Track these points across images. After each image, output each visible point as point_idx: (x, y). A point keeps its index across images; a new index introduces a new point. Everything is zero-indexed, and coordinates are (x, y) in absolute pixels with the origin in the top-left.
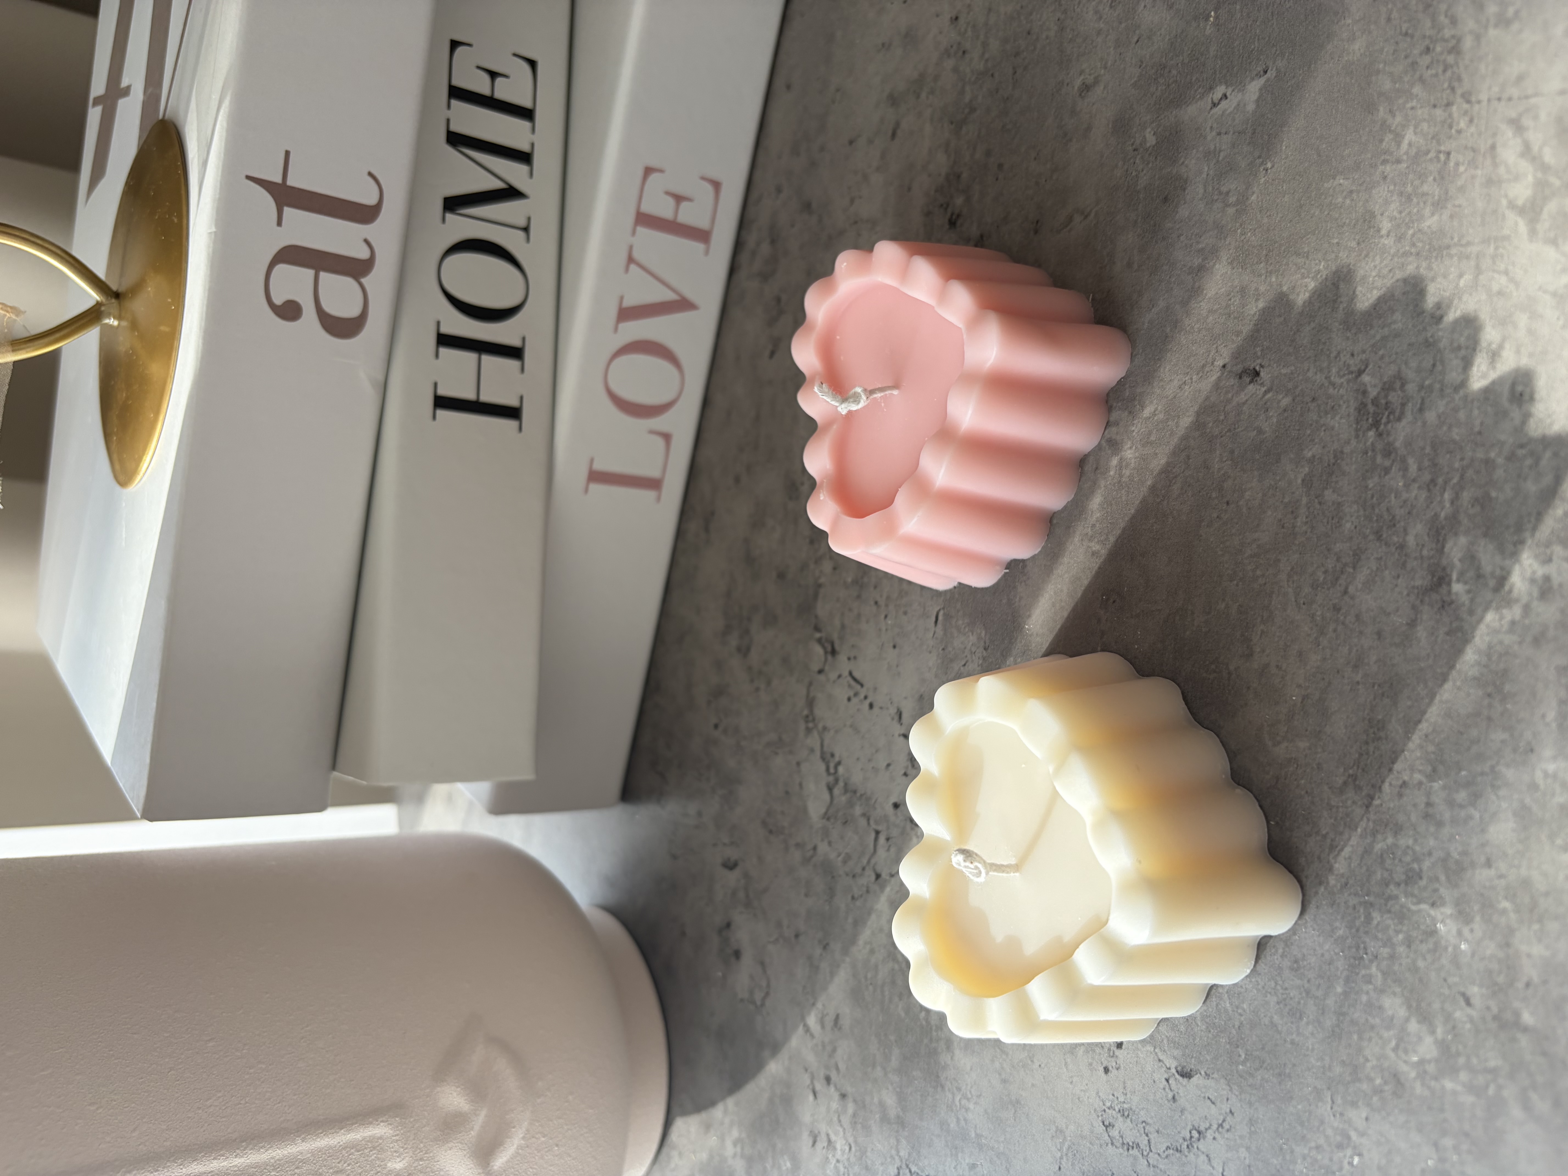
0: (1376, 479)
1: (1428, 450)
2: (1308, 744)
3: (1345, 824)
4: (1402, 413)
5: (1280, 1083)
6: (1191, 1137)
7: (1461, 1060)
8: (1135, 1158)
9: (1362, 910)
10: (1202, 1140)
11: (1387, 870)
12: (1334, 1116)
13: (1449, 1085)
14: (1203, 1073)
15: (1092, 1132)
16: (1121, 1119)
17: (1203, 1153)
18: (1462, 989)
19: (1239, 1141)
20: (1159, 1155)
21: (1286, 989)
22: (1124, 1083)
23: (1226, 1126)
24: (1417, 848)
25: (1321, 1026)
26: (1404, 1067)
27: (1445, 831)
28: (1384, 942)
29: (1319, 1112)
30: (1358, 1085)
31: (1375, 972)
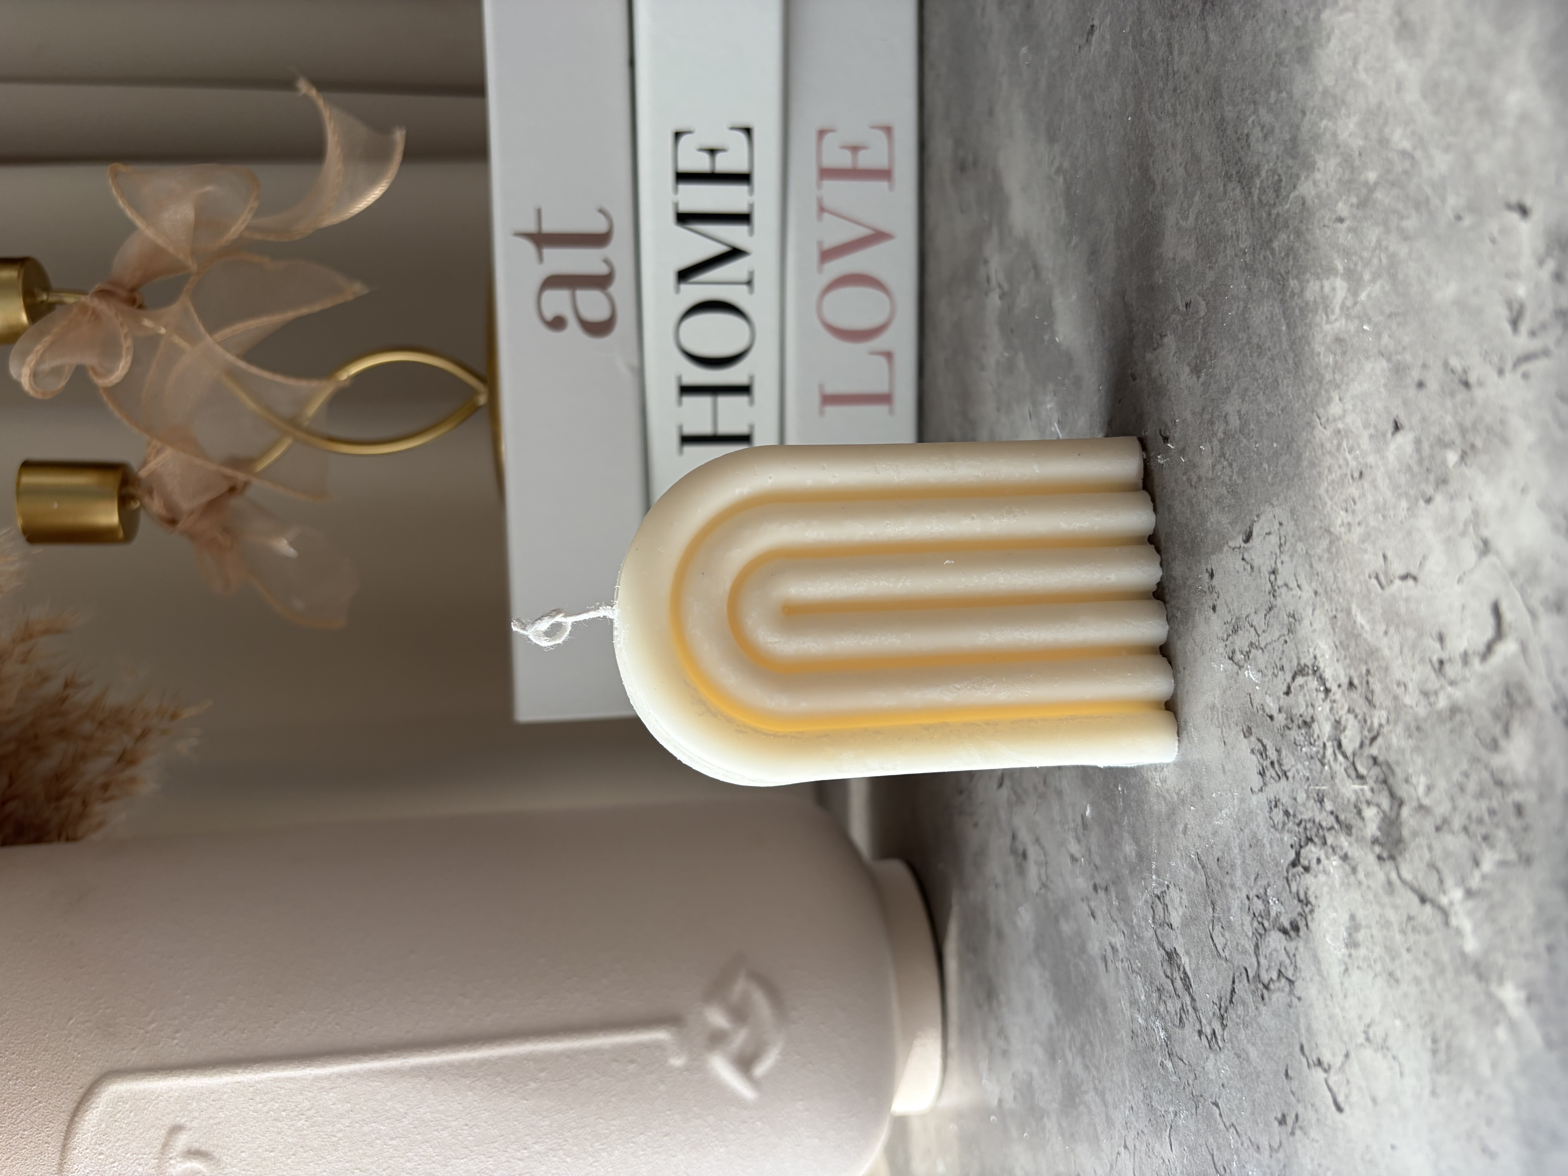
2: (1199, 193)
3: (1236, 211)
5: (1291, 454)
6: (1272, 584)
7: (1359, 267)
8: (1255, 658)
9: (1268, 253)
10: (1278, 577)
11: (1266, 205)
12: (1325, 428)
13: (1363, 296)
14: (1256, 519)
15: (1227, 677)
16: (1235, 637)
17: (1282, 586)
18: (1334, 217)
19: (1293, 540)
20: (1264, 631)
21: (1263, 375)
22: (1226, 602)
23: (1283, 542)
24: (1271, 164)
25: (1289, 372)
26: (1337, 325)
27: (1277, 130)
28: (1287, 255)
29: (1317, 439)
30: (1324, 382)
31: (1293, 283)
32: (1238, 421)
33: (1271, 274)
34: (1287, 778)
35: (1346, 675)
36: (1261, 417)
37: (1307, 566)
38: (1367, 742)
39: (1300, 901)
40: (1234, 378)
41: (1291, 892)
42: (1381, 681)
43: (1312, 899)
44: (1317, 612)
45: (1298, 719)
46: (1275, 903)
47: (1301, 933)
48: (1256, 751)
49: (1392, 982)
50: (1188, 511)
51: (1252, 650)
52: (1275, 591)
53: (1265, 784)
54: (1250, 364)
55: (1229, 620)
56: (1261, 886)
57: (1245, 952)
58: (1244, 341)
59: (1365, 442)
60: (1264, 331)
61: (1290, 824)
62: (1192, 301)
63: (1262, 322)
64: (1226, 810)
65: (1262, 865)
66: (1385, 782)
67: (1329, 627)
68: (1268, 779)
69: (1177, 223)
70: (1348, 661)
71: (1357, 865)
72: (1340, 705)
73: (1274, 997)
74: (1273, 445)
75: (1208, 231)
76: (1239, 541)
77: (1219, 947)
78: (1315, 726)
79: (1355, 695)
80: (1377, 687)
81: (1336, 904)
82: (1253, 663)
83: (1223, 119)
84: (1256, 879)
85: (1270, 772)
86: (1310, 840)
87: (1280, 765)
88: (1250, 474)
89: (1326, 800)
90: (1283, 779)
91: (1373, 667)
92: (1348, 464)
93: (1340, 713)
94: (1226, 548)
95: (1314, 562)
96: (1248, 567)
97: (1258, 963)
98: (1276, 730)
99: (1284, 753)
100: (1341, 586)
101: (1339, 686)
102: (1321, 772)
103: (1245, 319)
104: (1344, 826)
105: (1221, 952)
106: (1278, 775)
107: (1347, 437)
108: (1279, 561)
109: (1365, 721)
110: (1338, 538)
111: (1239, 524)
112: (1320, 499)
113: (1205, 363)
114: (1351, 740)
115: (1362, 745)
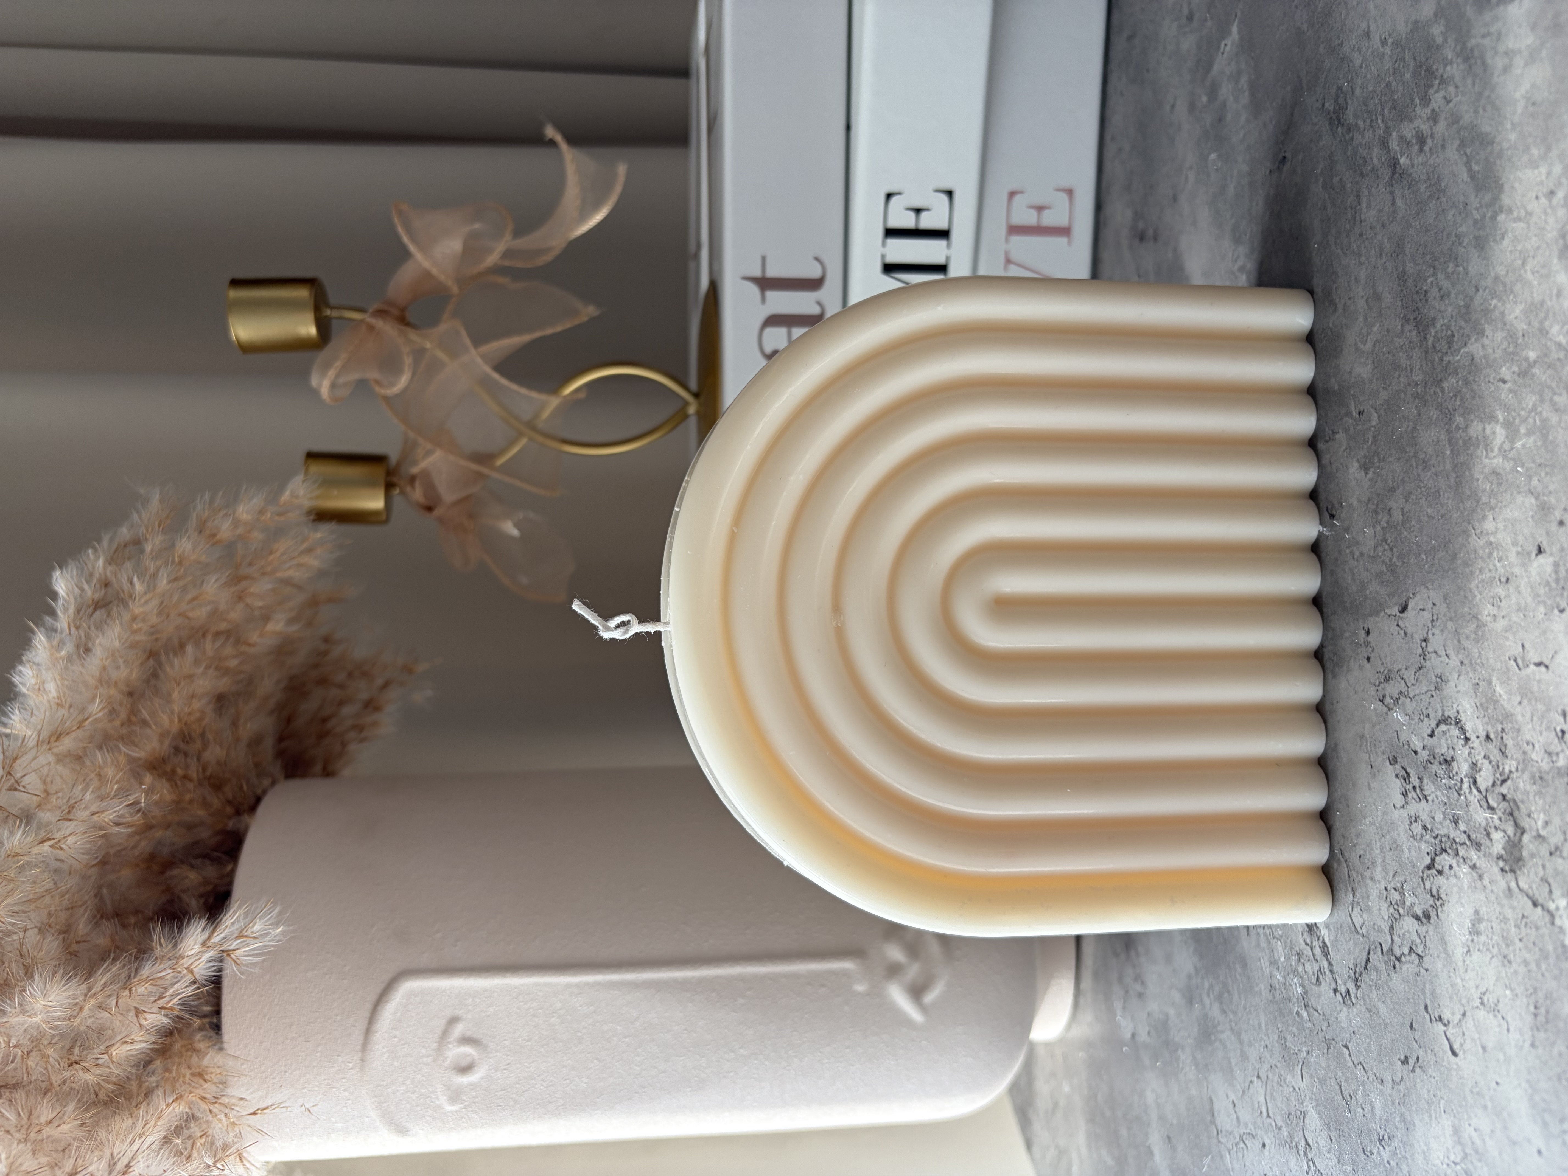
0: (1350, 148)
1: (1364, 108)
2: (1378, 325)
3: (1411, 349)
4: (1347, 103)
5: (1447, 552)
6: (1423, 649)
7: (1517, 421)
8: (1403, 704)
9: (1438, 390)
10: (1429, 644)
11: (1439, 351)
12: (1479, 538)
13: (1518, 445)
14: (1411, 596)
15: (1377, 715)
16: (1387, 685)
17: (1432, 653)
18: (1498, 377)
19: (1444, 620)
20: (1413, 685)
21: (1426, 485)
22: (1379, 656)
23: (1435, 618)
24: (1446, 321)
25: (1450, 488)
26: (1495, 461)
27: (1453, 296)
28: (1455, 396)
29: (1471, 545)
30: (1481, 502)
31: (1459, 419)
32: (1401, 516)
33: (1440, 408)
34: (1427, 801)
35: (1484, 730)
36: (1422, 518)
37: (1455, 642)
38: (1499, 783)
39: (1432, 896)
40: (1399, 481)
41: (1425, 889)
42: (1513, 739)
43: (1443, 896)
44: (1461, 678)
45: (1440, 757)
46: (1410, 895)
47: (1432, 921)
48: (1399, 776)
49: (1506, 962)
50: (1350, 578)
51: (1401, 697)
52: (1425, 655)
53: (1407, 803)
54: (1416, 474)
55: (1382, 671)
56: (1398, 881)
57: (1380, 931)
58: (1412, 454)
59: (1513, 557)
60: (1430, 451)
61: (1428, 836)
62: (1366, 411)
63: (1429, 443)
64: (1370, 819)
65: (1400, 865)
66: (1511, 814)
67: (1472, 691)
68: (1409, 799)
69: (1356, 344)
70: (1486, 719)
71: (1483, 874)
72: (1477, 752)
73: (1404, 968)
74: (1431, 542)
75: (1384, 358)
76: (1395, 610)
77: (1357, 926)
78: (1454, 764)
79: (1490, 746)
80: (1510, 743)
81: (1463, 901)
82: (1402, 708)
83: (1404, 271)
84: (1394, 876)
85: (1412, 795)
86: (1444, 850)
87: (1422, 790)
88: (1409, 560)
89: (1460, 822)
90: (1424, 802)
91: (1507, 727)
92: (1497, 570)
93: (1477, 757)
94: (1382, 614)
95: (1461, 639)
96: (1402, 632)
97: (1392, 940)
98: (1419, 763)
99: (1425, 781)
100: (1485, 662)
101: (1478, 737)
102: (1457, 800)
103: (1413, 437)
104: (1474, 844)
105: (1359, 929)
106: (1419, 798)
107: (1498, 550)
108: (1430, 633)
109: (1498, 767)
110: (1485, 625)
111: (1396, 597)
112: (1471, 592)
113: (1374, 464)
114: (1485, 779)
115: (1494, 785)
